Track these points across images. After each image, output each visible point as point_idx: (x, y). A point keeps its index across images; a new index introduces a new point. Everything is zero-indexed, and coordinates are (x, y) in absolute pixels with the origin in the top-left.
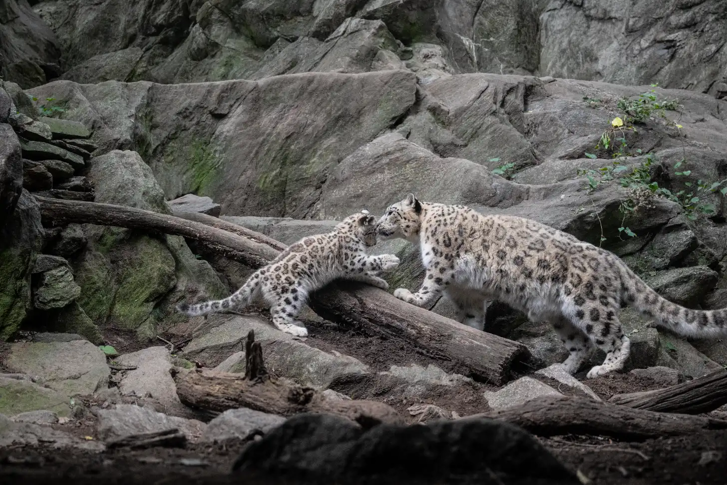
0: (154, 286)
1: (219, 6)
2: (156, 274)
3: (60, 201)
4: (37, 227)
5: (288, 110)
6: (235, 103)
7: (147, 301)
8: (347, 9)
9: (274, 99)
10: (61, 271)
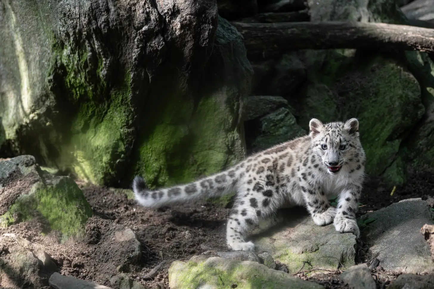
0: (397, 120)
2: (397, 103)
3: (268, 25)
4: (242, 64)
7: (390, 138)
10: (279, 114)
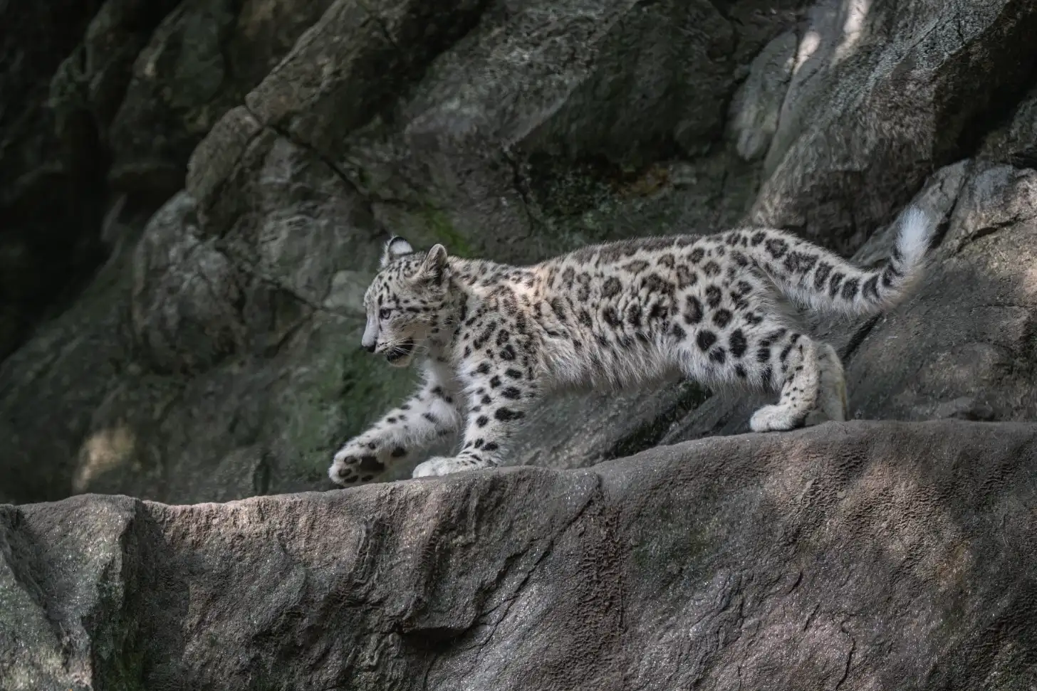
1: (295, 124)
5: (760, 600)
6: (502, 576)
8: (943, 122)
9: (681, 551)
